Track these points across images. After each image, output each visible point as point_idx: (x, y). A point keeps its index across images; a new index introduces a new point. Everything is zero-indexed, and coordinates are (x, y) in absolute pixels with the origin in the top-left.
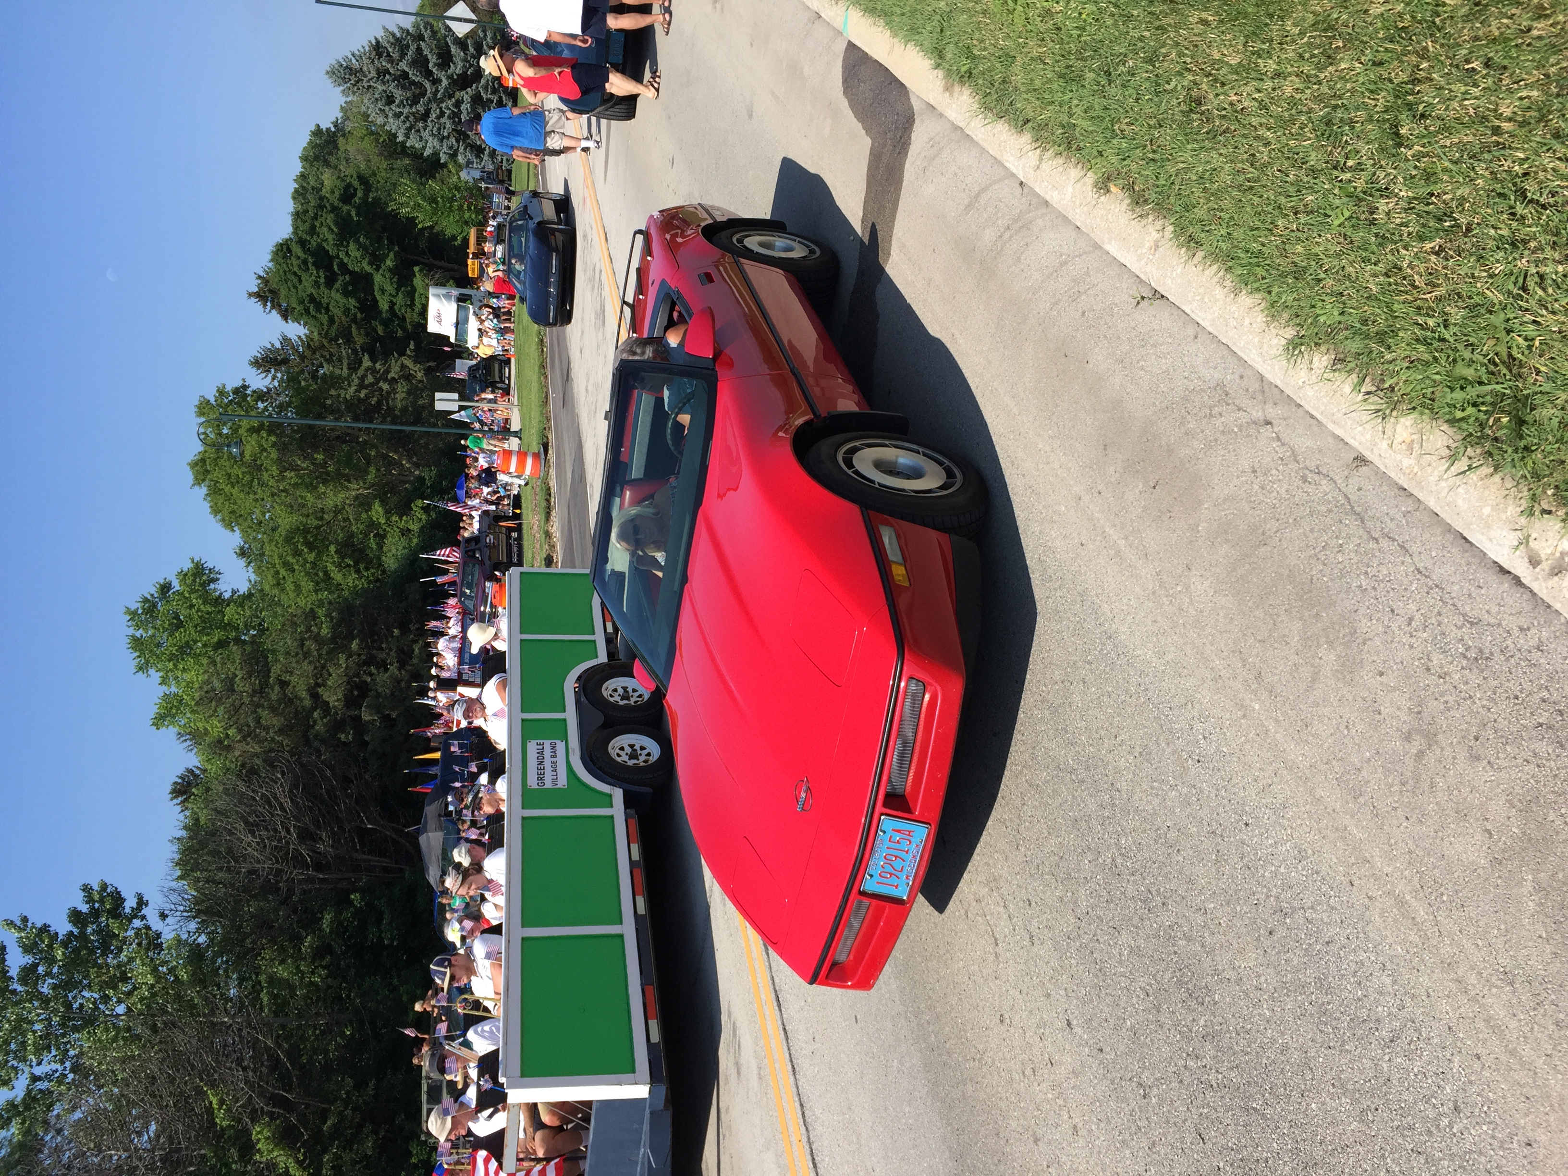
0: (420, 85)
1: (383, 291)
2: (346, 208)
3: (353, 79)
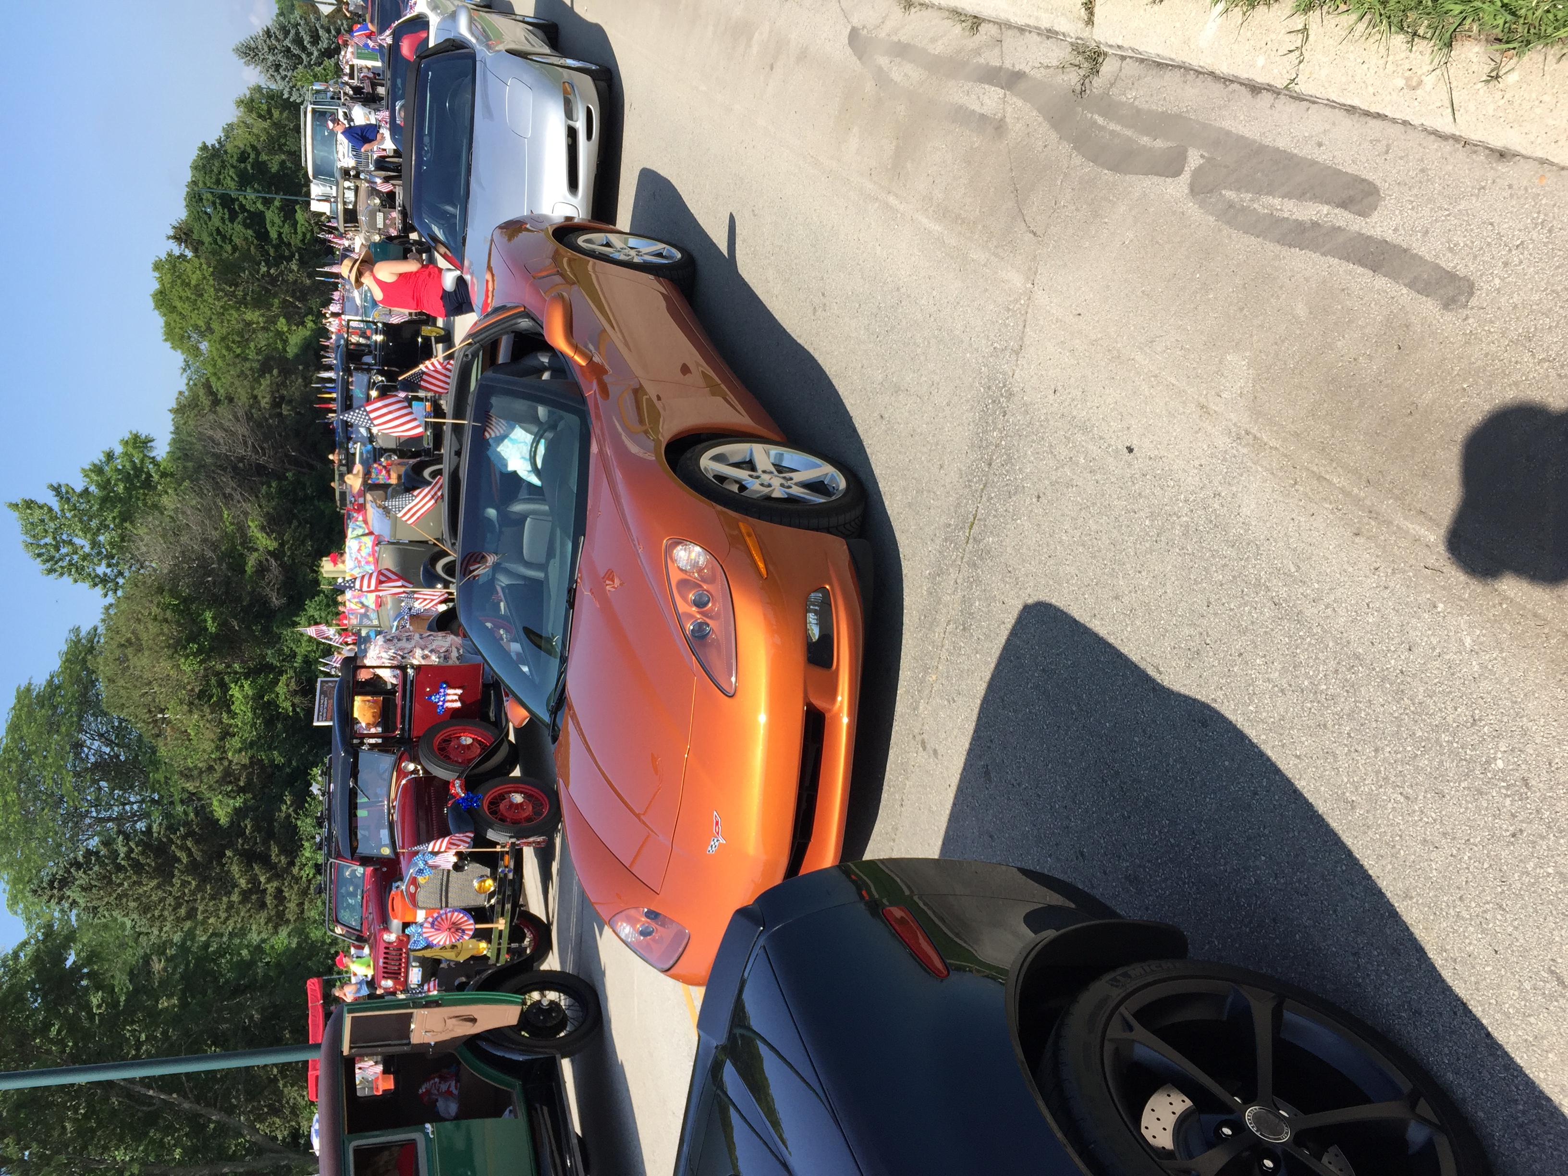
0: (299, 57)
1: (273, 224)
2: (243, 165)
3: (252, 54)
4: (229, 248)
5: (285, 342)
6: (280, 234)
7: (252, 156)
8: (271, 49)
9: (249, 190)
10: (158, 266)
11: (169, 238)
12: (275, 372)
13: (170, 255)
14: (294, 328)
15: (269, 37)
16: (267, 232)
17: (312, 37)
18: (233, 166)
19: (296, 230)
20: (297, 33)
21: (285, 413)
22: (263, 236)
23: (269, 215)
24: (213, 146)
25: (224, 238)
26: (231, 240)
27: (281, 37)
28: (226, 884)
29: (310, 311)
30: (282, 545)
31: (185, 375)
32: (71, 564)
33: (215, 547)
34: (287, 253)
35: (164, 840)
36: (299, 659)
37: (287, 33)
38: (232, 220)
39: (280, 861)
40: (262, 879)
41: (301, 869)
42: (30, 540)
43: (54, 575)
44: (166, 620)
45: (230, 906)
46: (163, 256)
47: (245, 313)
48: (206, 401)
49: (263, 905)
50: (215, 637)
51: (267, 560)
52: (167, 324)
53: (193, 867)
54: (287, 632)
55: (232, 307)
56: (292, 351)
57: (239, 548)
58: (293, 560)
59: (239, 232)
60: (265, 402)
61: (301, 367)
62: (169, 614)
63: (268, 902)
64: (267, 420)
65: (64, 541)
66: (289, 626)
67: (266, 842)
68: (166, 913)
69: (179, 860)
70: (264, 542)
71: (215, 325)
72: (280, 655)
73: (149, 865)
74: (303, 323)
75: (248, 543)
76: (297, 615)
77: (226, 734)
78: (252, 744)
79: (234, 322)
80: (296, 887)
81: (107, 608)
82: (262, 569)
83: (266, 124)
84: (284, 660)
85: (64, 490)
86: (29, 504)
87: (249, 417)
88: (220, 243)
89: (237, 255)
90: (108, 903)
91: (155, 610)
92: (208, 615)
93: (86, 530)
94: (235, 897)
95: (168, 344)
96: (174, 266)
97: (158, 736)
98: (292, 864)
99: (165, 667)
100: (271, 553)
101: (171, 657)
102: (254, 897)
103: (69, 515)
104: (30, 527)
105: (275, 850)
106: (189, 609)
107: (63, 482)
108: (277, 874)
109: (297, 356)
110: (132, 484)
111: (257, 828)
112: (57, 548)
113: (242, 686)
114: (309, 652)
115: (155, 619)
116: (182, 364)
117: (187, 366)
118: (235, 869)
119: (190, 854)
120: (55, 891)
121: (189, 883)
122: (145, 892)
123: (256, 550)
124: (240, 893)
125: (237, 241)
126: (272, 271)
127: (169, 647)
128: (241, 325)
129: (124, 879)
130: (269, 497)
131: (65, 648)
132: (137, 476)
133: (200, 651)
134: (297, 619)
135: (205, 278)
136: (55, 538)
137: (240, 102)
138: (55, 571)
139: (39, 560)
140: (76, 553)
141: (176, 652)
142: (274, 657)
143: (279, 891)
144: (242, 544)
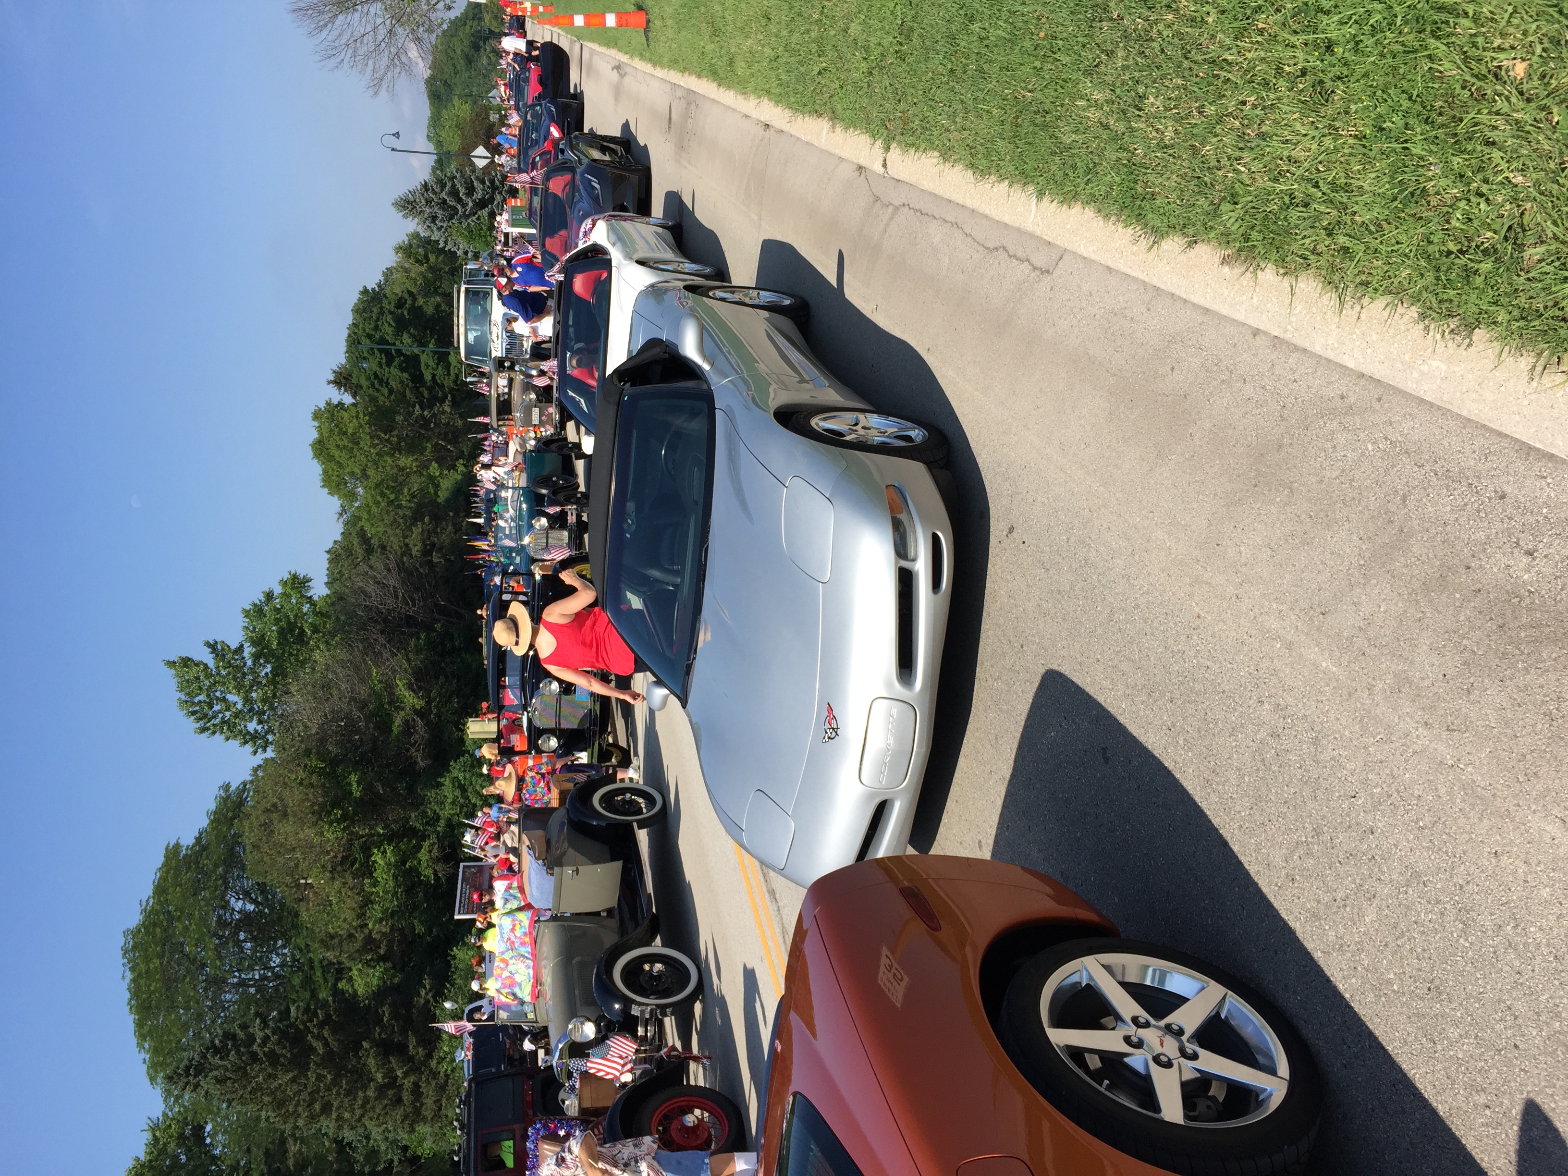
0: (454, 209)
1: (427, 366)
2: (400, 311)
3: (410, 207)
4: (385, 391)
5: (437, 486)
6: (434, 376)
7: (409, 302)
8: (428, 202)
9: (405, 336)
10: (317, 415)
11: (329, 382)
12: (427, 519)
13: (328, 404)
14: (446, 472)
15: (427, 190)
16: (422, 375)
17: (466, 188)
18: (390, 312)
19: (449, 371)
20: (454, 186)
21: (435, 560)
22: (417, 378)
23: (423, 358)
24: (373, 289)
25: (381, 381)
26: (387, 383)
27: (438, 190)
28: (362, 1077)
29: (461, 455)
30: (428, 703)
31: (341, 520)
32: (223, 722)
33: (363, 705)
34: (440, 394)
35: (301, 1027)
36: (442, 823)
37: (443, 186)
38: (389, 364)
39: (418, 1053)
40: (399, 1073)
41: (439, 1063)
42: (183, 698)
43: (207, 733)
44: (312, 785)
45: (366, 1100)
46: (322, 405)
47: (399, 459)
48: (359, 550)
49: (399, 1101)
50: (361, 803)
51: (413, 720)
52: (325, 472)
53: (329, 1060)
54: (431, 794)
55: (387, 454)
56: (443, 495)
57: (386, 706)
58: (439, 717)
59: (396, 376)
60: (416, 551)
61: (451, 514)
62: (314, 779)
63: (405, 1098)
64: (417, 569)
65: (217, 699)
66: (433, 787)
67: (404, 1032)
68: (300, 1109)
69: (313, 1050)
70: (411, 700)
71: (371, 472)
72: (423, 817)
73: (285, 1056)
74: (454, 467)
75: (396, 703)
76: (442, 776)
77: (367, 902)
78: (393, 914)
79: (388, 468)
80: (434, 1083)
81: (255, 770)
82: (408, 728)
83: (423, 269)
84: (427, 823)
85: (219, 647)
86: (186, 662)
87: (401, 566)
88: (377, 386)
89: (393, 397)
90: (242, 1096)
91: (302, 774)
92: (353, 778)
93: (239, 688)
94: (371, 1093)
95: (326, 490)
96: (333, 415)
97: (301, 900)
98: (429, 1056)
99: (309, 833)
100: (417, 712)
101: (315, 824)
102: (390, 1093)
103: (223, 672)
104: (185, 685)
105: (412, 1041)
106: (335, 772)
107: (218, 640)
108: (416, 1067)
109: (447, 500)
110: (285, 639)
111: (394, 1016)
112: (211, 706)
113: (384, 852)
114: (453, 815)
115: (301, 784)
116: (339, 510)
117: (344, 510)
118: (371, 1062)
119: (326, 1044)
120: (191, 1078)
121: (325, 1076)
122: (280, 1085)
123: (403, 709)
124: (376, 1089)
125: (393, 384)
126: (426, 413)
127: (313, 813)
128: (395, 471)
129: (260, 1071)
130: (418, 651)
131: (213, 806)
132: (291, 631)
133: (344, 818)
134: (442, 780)
135: (361, 426)
136: (208, 696)
137: (399, 249)
138: (208, 729)
139: (193, 718)
140: (228, 709)
141: (320, 819)
142: (417, 820)
143: (416, 1085)
144: (390, 703)
